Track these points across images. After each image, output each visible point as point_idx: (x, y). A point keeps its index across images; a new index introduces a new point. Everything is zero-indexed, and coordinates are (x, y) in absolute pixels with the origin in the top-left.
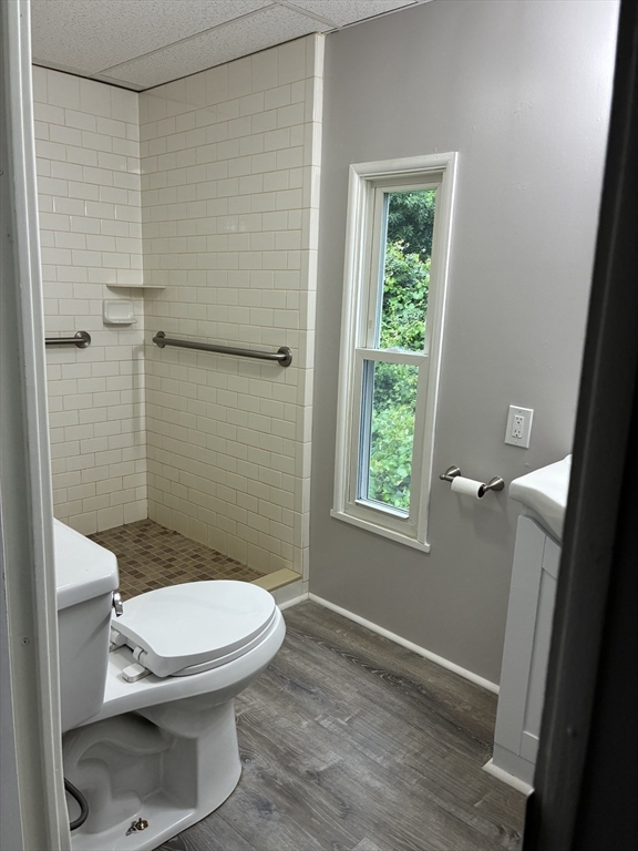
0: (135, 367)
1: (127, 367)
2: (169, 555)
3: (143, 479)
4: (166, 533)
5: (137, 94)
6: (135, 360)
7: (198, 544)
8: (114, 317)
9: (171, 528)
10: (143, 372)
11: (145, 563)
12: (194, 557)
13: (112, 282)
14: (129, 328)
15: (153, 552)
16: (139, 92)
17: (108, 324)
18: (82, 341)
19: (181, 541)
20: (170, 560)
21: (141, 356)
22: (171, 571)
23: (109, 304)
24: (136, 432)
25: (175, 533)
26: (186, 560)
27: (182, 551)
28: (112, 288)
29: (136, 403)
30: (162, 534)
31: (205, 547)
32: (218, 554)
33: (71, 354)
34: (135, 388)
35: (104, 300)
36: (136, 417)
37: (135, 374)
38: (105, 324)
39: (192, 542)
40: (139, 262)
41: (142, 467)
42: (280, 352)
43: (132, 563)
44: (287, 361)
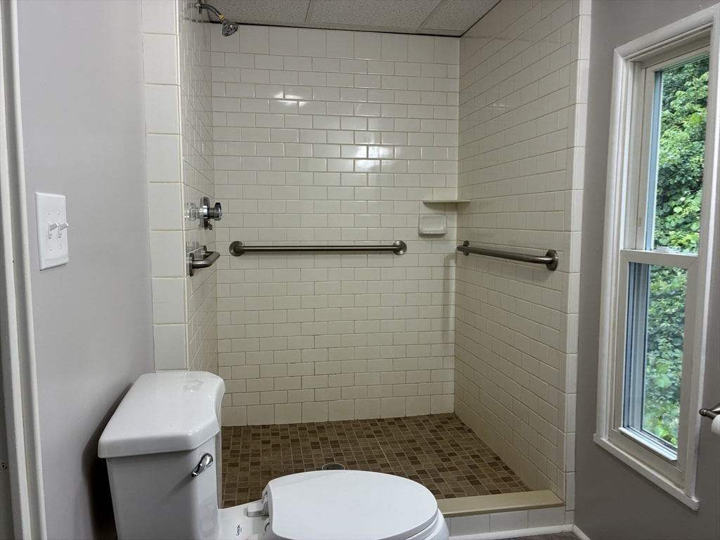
0: (447, 273)
1: (439, 273)
2: (452, 450)
3: (451, 375)
4: (462, 429)
5: (459, 39)
6: (447, 267)
7: (485, 445)
8: (427, 229)
9: (468, 425)
10: (454, 277)
11: (428, 452)
12: (474, 457)
13: (429, 199)
14: (442, 239)
15: (440, 445)
16: (460, 37)
17: (422, 235)
18: (398, 249)
19: (472, 439)
20: (451, 455)
21: (452, 263)
22: (445, 465)
23: (424, 217)
24: (445, 331)
25: (470, 431)
26: (466, 457)
27: (466, 449)
28: (427, 204)
29: (446, 305)
30: (458, 429)
31: (489, 450)
32: (498, 459)
33: (388, 259)
34: (446, 292)
35: (420, 215)
36: (445, 318)
37: (446, 279)
38: (419, 234)
39: (480, 442)
40: (455, 182)
41: (450, 363)
42: (548, 255)
43: (417, 449)
44: (553, 265)
